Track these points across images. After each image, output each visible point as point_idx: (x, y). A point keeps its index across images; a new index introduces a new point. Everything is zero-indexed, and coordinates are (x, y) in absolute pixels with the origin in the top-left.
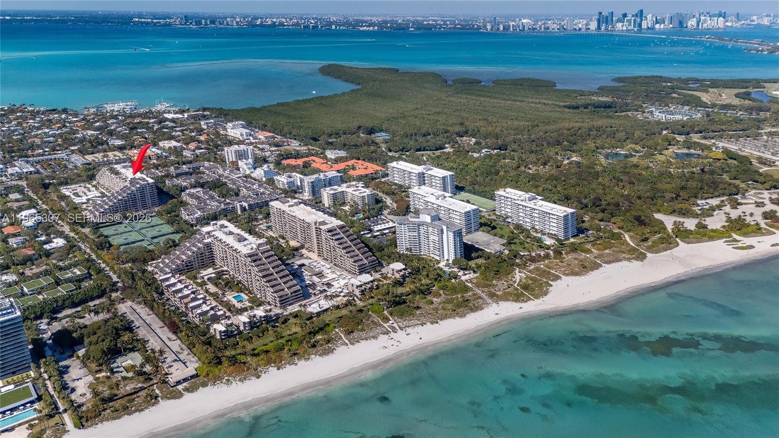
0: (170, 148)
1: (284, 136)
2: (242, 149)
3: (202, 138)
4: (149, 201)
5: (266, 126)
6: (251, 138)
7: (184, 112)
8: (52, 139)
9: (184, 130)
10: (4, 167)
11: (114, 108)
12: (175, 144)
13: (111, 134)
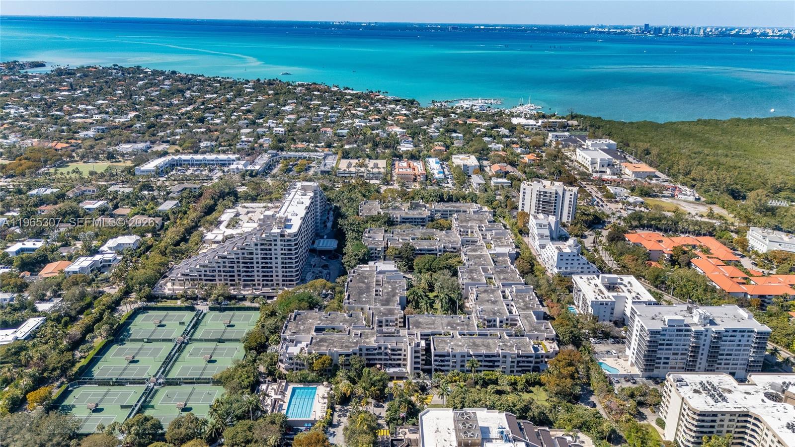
0: (458, 166)
1: (674, 176)
2: (553, 190)
3: (527, 159)
5: (648, 153)
6: (608, 171)
7: (544, 117)
8: (345, 132)
9: (514, 143)
10: (236, 158)
11: (466, 104)
12: (472, 161)
13: (414, 135)
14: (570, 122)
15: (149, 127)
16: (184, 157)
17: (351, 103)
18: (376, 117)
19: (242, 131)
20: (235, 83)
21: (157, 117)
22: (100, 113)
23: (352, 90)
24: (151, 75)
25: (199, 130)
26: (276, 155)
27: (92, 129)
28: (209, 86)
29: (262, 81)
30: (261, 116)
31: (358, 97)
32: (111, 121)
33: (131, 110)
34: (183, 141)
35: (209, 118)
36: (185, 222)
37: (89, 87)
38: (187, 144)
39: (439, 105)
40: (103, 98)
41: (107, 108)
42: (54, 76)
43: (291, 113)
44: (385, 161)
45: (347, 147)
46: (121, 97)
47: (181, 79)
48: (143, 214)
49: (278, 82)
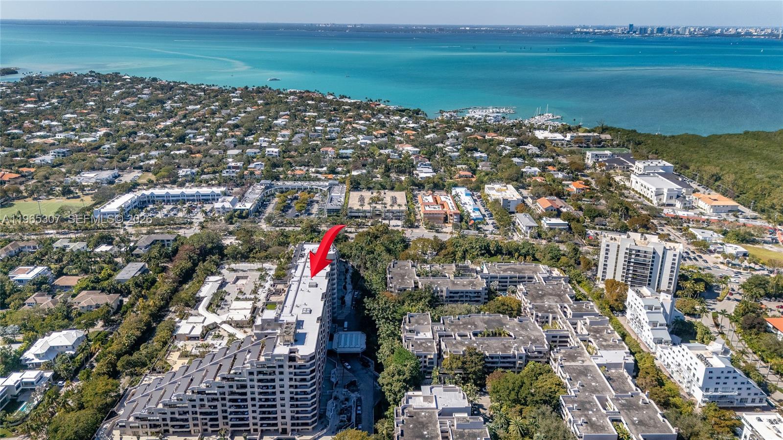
0: (496, 201)
1: (763, 211)
2: (650, 248)
3: (573, 187)
4: (285, 412)
5: (718, 179)
6: (678, 205)
7: (570, 129)
8: (349, 152)
9: (550, 164)
10: (222, 192)
11: (478, 114)
12: (511, 193)
13: (430, 156)
14: (603, 136)
15: (120, 149)
16: (158, 191)
17: (350, 114)
18: (382, 132)
19: (229, 152)
20: (221, 91)
21: (130, 135)
22: (65, 130)
23: (349, 98)
24: (130, 83)
25: (178, 152)
26: (271, 186)
27: (52, 153)
28: (192, 95)
29: (250, 89)
30: (250, 132)
31: (358, 107)
32: (76, 141)
33: (102, 126)
34: (159, 167)
35: (191, 135)
36: (151, 303)
37: (58, 97)
38: (163, 173)
39: (448, 115)
40: (71, 111)
41: (74, 124)
42: (23, 84)
43: (285, 127)
44: (403, 193)
45: (355, 173)
46: (92, 110)
47: (162, 88)
48: (94, 289)
49: (267, 89)
